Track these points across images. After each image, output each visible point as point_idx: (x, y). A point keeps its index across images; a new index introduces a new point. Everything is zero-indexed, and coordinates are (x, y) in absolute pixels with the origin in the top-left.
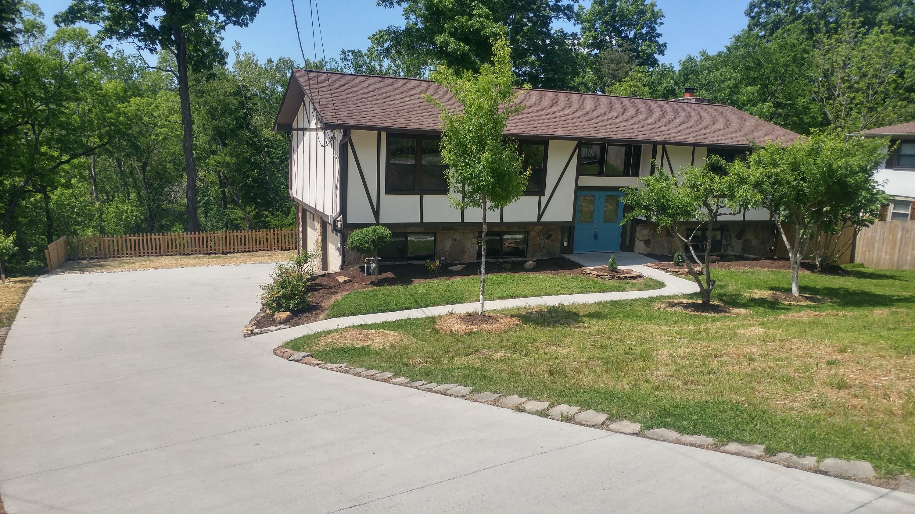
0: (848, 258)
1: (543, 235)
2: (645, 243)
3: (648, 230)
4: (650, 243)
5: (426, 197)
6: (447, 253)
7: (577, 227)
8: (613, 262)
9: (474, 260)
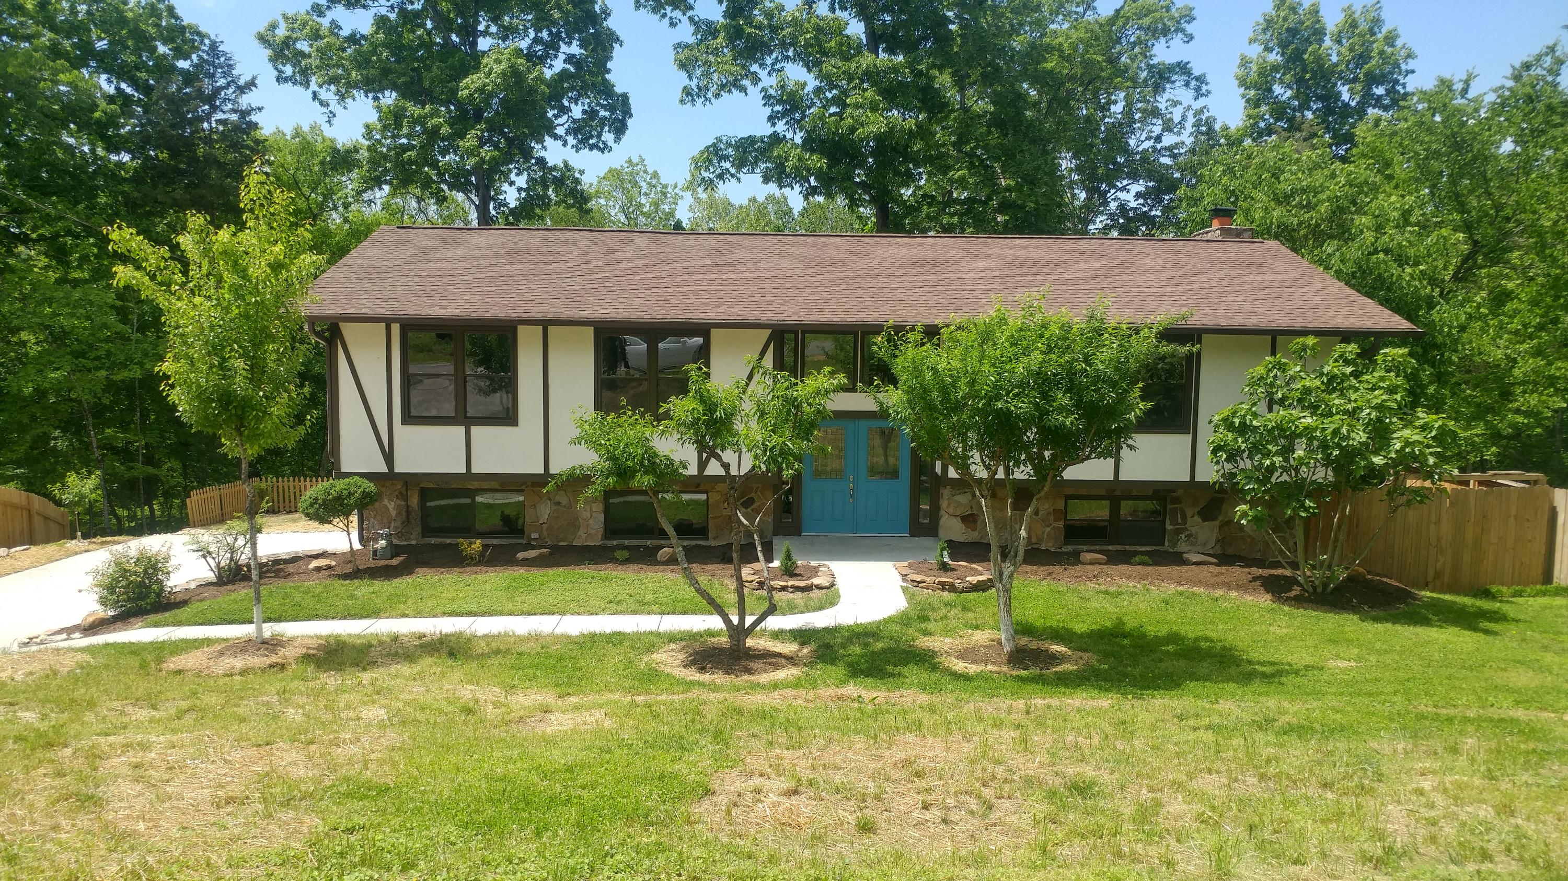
0: (1537, 570)
2: (962, 522)
3: (969, 496)
4: (975, 522)
5: (475, 430)
6: (545, 526)
7: (809, 487)
8: (788, 557)
9: (596, 541)
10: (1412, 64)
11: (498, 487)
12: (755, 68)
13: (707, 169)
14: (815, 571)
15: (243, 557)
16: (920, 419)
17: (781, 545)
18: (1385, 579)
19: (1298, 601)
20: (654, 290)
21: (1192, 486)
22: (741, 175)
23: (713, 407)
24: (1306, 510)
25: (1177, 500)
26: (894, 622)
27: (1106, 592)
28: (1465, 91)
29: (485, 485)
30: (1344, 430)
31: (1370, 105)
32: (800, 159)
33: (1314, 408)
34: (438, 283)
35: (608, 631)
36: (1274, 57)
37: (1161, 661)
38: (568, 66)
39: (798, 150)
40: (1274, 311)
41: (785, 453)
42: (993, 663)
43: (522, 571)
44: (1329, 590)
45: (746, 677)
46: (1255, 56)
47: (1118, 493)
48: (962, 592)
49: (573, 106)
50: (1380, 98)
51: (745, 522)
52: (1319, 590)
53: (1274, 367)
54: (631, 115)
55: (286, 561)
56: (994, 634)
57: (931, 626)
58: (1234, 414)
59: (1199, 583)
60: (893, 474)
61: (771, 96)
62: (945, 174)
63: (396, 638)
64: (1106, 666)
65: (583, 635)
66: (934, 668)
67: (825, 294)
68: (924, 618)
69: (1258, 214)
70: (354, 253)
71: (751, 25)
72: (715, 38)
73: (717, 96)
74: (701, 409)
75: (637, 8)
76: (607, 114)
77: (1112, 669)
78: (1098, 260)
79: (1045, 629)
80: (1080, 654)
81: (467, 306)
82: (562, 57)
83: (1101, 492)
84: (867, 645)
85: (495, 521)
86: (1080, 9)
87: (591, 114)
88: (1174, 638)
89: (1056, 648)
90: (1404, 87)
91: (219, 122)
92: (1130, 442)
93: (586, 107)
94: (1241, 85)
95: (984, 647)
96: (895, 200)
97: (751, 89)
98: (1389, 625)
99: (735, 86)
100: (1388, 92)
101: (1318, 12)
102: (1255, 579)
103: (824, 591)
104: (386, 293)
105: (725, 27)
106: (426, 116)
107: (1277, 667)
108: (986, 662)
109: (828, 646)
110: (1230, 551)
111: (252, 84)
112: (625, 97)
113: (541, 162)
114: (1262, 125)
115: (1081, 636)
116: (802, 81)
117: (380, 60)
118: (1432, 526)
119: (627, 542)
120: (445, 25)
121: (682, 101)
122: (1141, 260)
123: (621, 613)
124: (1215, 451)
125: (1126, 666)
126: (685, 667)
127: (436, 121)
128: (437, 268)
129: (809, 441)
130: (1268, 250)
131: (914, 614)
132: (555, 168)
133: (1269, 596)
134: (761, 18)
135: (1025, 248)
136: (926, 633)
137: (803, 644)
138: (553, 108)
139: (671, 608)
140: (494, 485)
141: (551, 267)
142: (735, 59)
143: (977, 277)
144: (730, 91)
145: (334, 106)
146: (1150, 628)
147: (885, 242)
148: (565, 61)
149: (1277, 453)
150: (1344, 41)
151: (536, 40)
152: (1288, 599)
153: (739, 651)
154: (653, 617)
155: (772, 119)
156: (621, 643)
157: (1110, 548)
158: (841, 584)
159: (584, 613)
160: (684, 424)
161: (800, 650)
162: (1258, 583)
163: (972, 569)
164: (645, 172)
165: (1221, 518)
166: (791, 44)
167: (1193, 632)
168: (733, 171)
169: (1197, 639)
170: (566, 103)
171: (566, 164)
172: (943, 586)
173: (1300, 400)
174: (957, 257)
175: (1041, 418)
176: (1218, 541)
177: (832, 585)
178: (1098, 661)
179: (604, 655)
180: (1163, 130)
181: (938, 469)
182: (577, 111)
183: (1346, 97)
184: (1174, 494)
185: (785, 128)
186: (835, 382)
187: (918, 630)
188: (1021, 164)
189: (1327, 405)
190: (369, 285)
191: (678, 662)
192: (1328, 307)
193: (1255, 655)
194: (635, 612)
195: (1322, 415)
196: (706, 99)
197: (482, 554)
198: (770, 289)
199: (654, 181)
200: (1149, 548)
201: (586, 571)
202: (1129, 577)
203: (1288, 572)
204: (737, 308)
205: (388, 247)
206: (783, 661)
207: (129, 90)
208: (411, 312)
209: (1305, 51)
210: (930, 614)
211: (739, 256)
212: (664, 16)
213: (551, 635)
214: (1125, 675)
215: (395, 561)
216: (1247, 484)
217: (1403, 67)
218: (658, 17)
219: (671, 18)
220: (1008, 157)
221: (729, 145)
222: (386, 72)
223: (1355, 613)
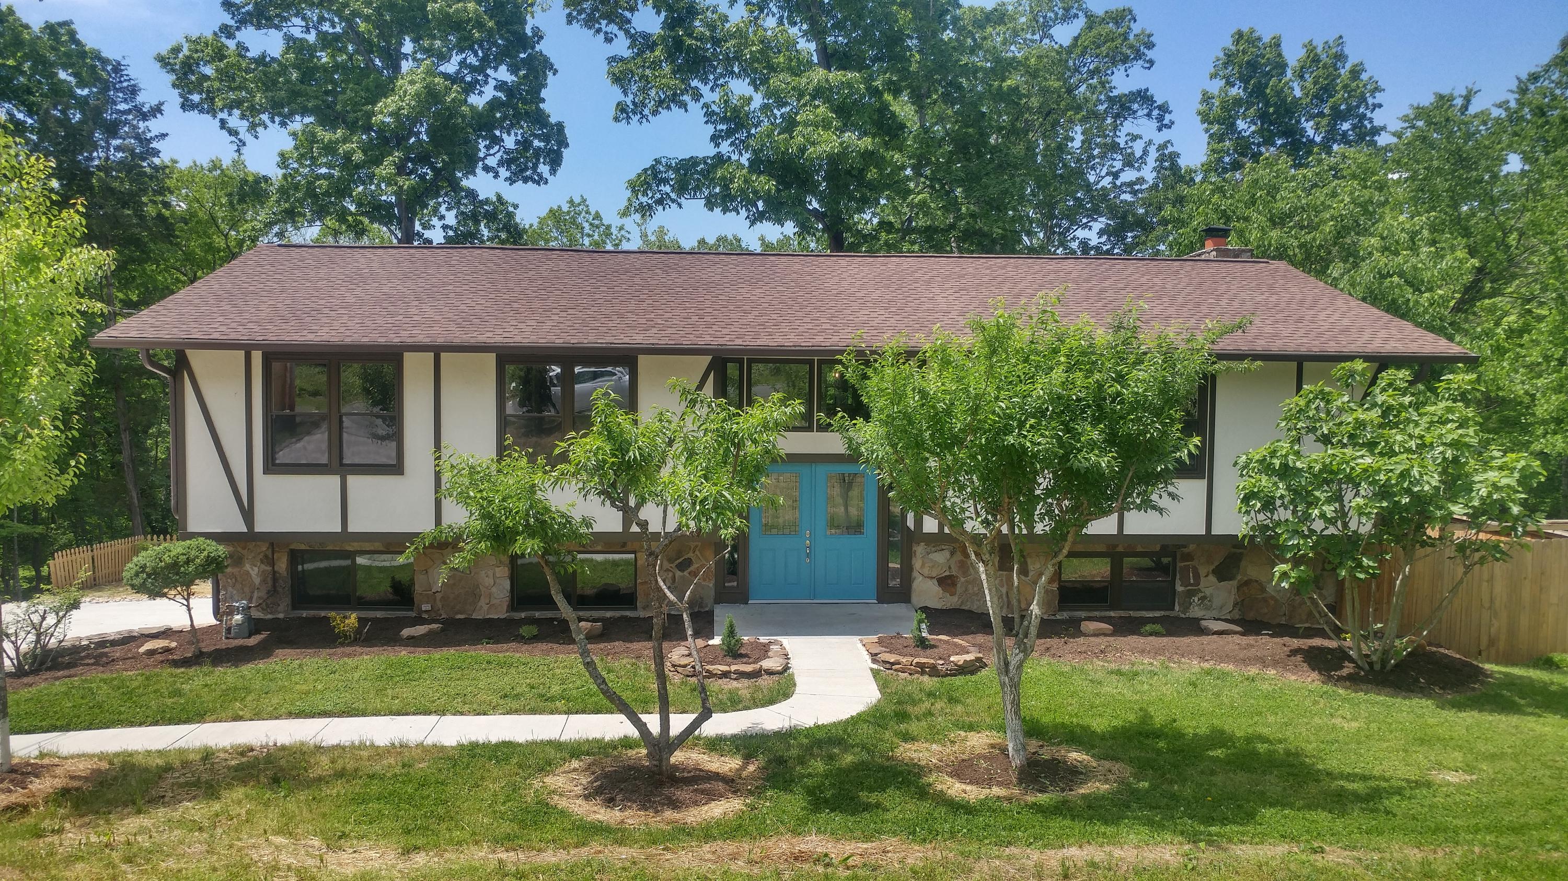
1: (671, 561)
2: (939, 585)
3: (947, 554)
4: (954, 584)
5: (352, 480)
6: (438, 596)
7: (758, 546)
8: (731, 633)
9: (500, 612)
10: (1379, 98)
11: (382, 549)
12: (695, 83)
13: (645, 194)
14: (764, 650)
15: (53, 640)
16: (901, 460)
17: (724, 615)
18: (1442, 650)
19: (1353, 681)
20: (570, 311)
21: (1209, 540)
22: (683, 201)
23: (624, 446)
24: (1365, 570)
25: (1189, 557)
26: (865, 721)
27: (1119, 673)
28: (1465, 107)
29: (367, 546)
30: (1415, 472)
31: (1335, 141)
32: (746, 181)
33: (1371, 446)
34: (313, 305)
35: (494, 740)
36: (1236, 91)
37: (1213, 773)
38: (499, 94)
39: (744, 171)
40: (1300, 334)
41: (720, 507)
42: (999, 784)
43: (403, 653)
44: (1388, 668)
45: (669, 814)
46: (1216, 92)
47: (1120, 549)
48: (946, 675)
49: (505, 136)
50: (1345, 134)
51: (672, 597)
52: (1377, 667)
53: (1316, 398)
54: (567, 145)
55: (114, 643)
56: (994, 737)
57: (914, 727)
58: (1273, 454)
59: (1226, 658)
60: (856, 528)
61: (713, 112)
62: (905, 199)
63: (207, 755)
64: (1147, 784)
65: (461, 747)
66: (923, 793)
67: (774, 316)
68: (902, 716)
69: (1254, 235)
70: (220, 272)
71: (690, 35)
72: (652, 51)
73: (655, 113)
74: (608, 448)
75: (569, 22)
76: (542, 144)
77: (1153, 787)
78: (1087, 281)
79: (1056, 726)
80: (1107, 764)
81: (342, 330)
82: (492, 83)
83: (1101, 548)
84: (831, 758)
85: (384, 589)
86: (1037, 37)
87: (525, 144)
88: (1219, 738)
89: (1075, 756)
90: (1371, 122)
91: (118, 149)
92: (1171, 489)
93: (519, 138)
94: (1203, 122)
95: (985, 758)
96: (849, 229)
97: (691, 105)
98: (1475, 714)
99: (673, 101)
100: (1354, 127)
101: (1279, 45)
102: (1294, 652)
103: (776, 677)
104: (247, 315)
105: (663, 38)
106: (337, 142)
107: (1373, 783)
108: (989, 782)
109: (781, 761)
110: (1251, 616)
111: (157, 110)
112: (560, 126)
113: (472, 194)
114: (1227, 159)
115: (1103, 737)
116: (747, 95)
117: (288, 81)
118: (1485, 584)
119: (537, 614)
120: (365, 45)
121: (616, 119)
122: (1136, 280)
123: (516, 712)
124: (1246, 499)
125: (1171, 782)
126: (587, 797)
127: (347, 147)
128: (317, 289)
129: (755, 490)
130: (1276, 270)
131: (889, 710)
132: (487, 201)
133: (1315, 675)
134: (702, 29)
135: (1004, 267)
136: (907, 737)
137: (748, 757)
138: (484, 138)
139: (580, 706)
140: (378, 546)
141: (450, 287)
142: (674, 72)
143: (951, 298)
144: (669, 108)
145: (244, 135)
146: (1186, 723)
147: (843, 262)
148: (495, 88)
149: (1329, 501)
150: (1307, 76)
151: (463, 63)
152: (1341, 679)
153: (660, 773)
154: (557, 716)
155: (715, 139)
156: (507, 759)
157: (1112, 614)
158: (797, 666)
159: (468, 713)
160: (585, 467)
161: (744, 767)
162: (1299, 658)
163: (956, 645)
164: (588, 212)
165: (1239, 577)
166: (736, 58)
167: (1239, 728)
168: (673, 195)
169: (1249, 740)
170: (497, 133)
171: (499, 198)
172: (922, 669)
173: (1351, 436)
174: (927, 277)
175: (1065, 458)
176: (1235, 605)
177: (786, 668)
178: (1135, 776)
179: (482, 778)
180: (1124, 165)
181: (910, 523)
182: (510, 142)
183: (1311, 132)
184: (1185, 550)
185: (731, 149)
186: (788, 410)
187: (896, 734)
188: (987, 187)
189: (1387, 442)
190: (227, 307)
191: (579, 790)
192: (1361, 330)
193: (1333, 763)
194: (533, 711)
195: (1381, 454)
196: (643, 116)
197: (358, 631)
198: (710, 310)
199: (596, 222)
200: (1157, 614)
201: (483, 652)
202: (1142, 652)
203: (1332, 644)
204: (670, 331)
205: (261, 266)
206: (721, 786)
207: (20, 116)
208: (272, 338)
209: (1266, 86)
210: (909, 709)
211: (674, 275)
212: (599, 31)
213: (420, 745)
214: (1173, 797)
215: (253, 641)
216: (1290, 539)
217: (1370, 101)
218: (593, 31)
219: (606, 33)
220: (971, 181)
221: (669, 167)
222: (294, 94)
223: (1428, 696)
